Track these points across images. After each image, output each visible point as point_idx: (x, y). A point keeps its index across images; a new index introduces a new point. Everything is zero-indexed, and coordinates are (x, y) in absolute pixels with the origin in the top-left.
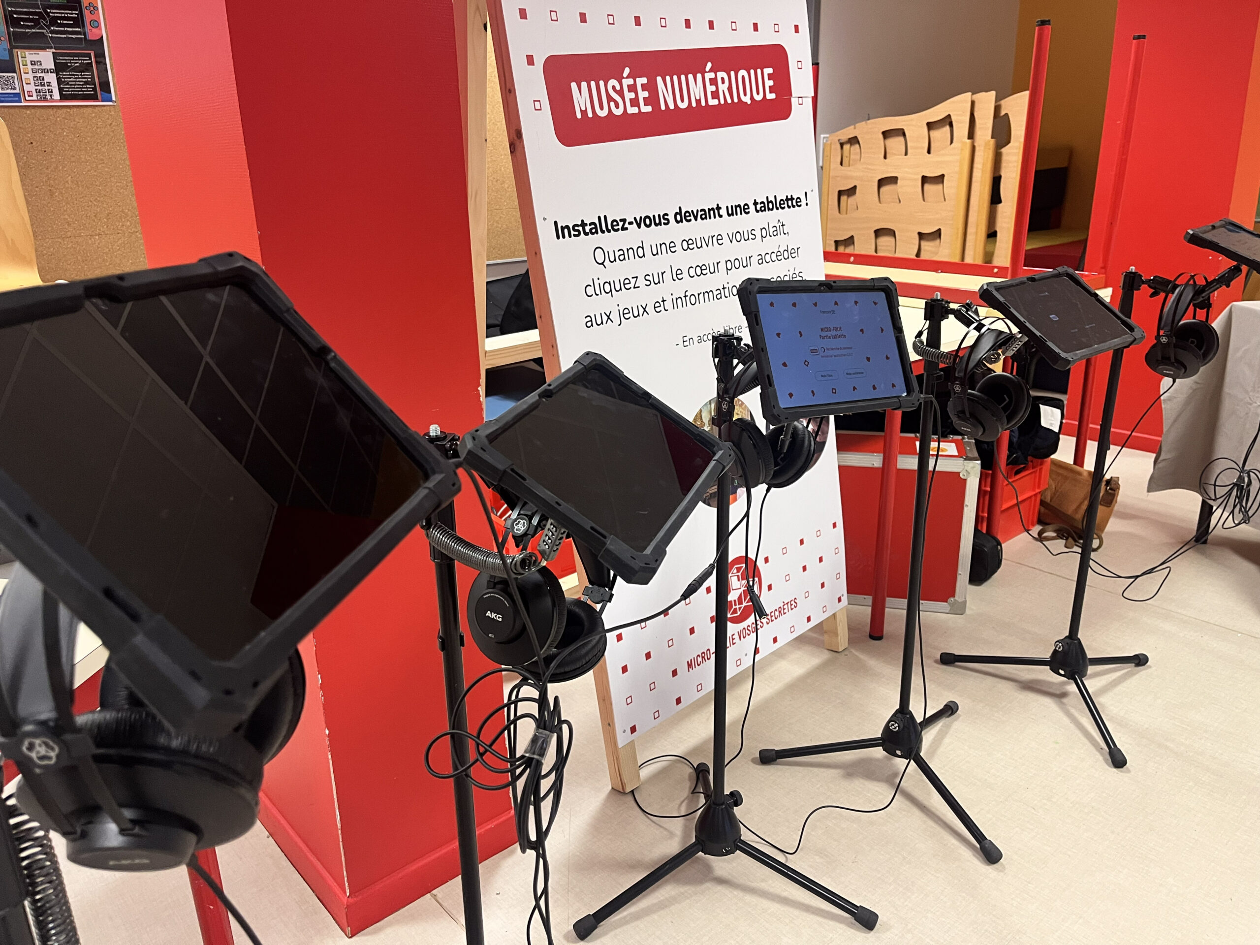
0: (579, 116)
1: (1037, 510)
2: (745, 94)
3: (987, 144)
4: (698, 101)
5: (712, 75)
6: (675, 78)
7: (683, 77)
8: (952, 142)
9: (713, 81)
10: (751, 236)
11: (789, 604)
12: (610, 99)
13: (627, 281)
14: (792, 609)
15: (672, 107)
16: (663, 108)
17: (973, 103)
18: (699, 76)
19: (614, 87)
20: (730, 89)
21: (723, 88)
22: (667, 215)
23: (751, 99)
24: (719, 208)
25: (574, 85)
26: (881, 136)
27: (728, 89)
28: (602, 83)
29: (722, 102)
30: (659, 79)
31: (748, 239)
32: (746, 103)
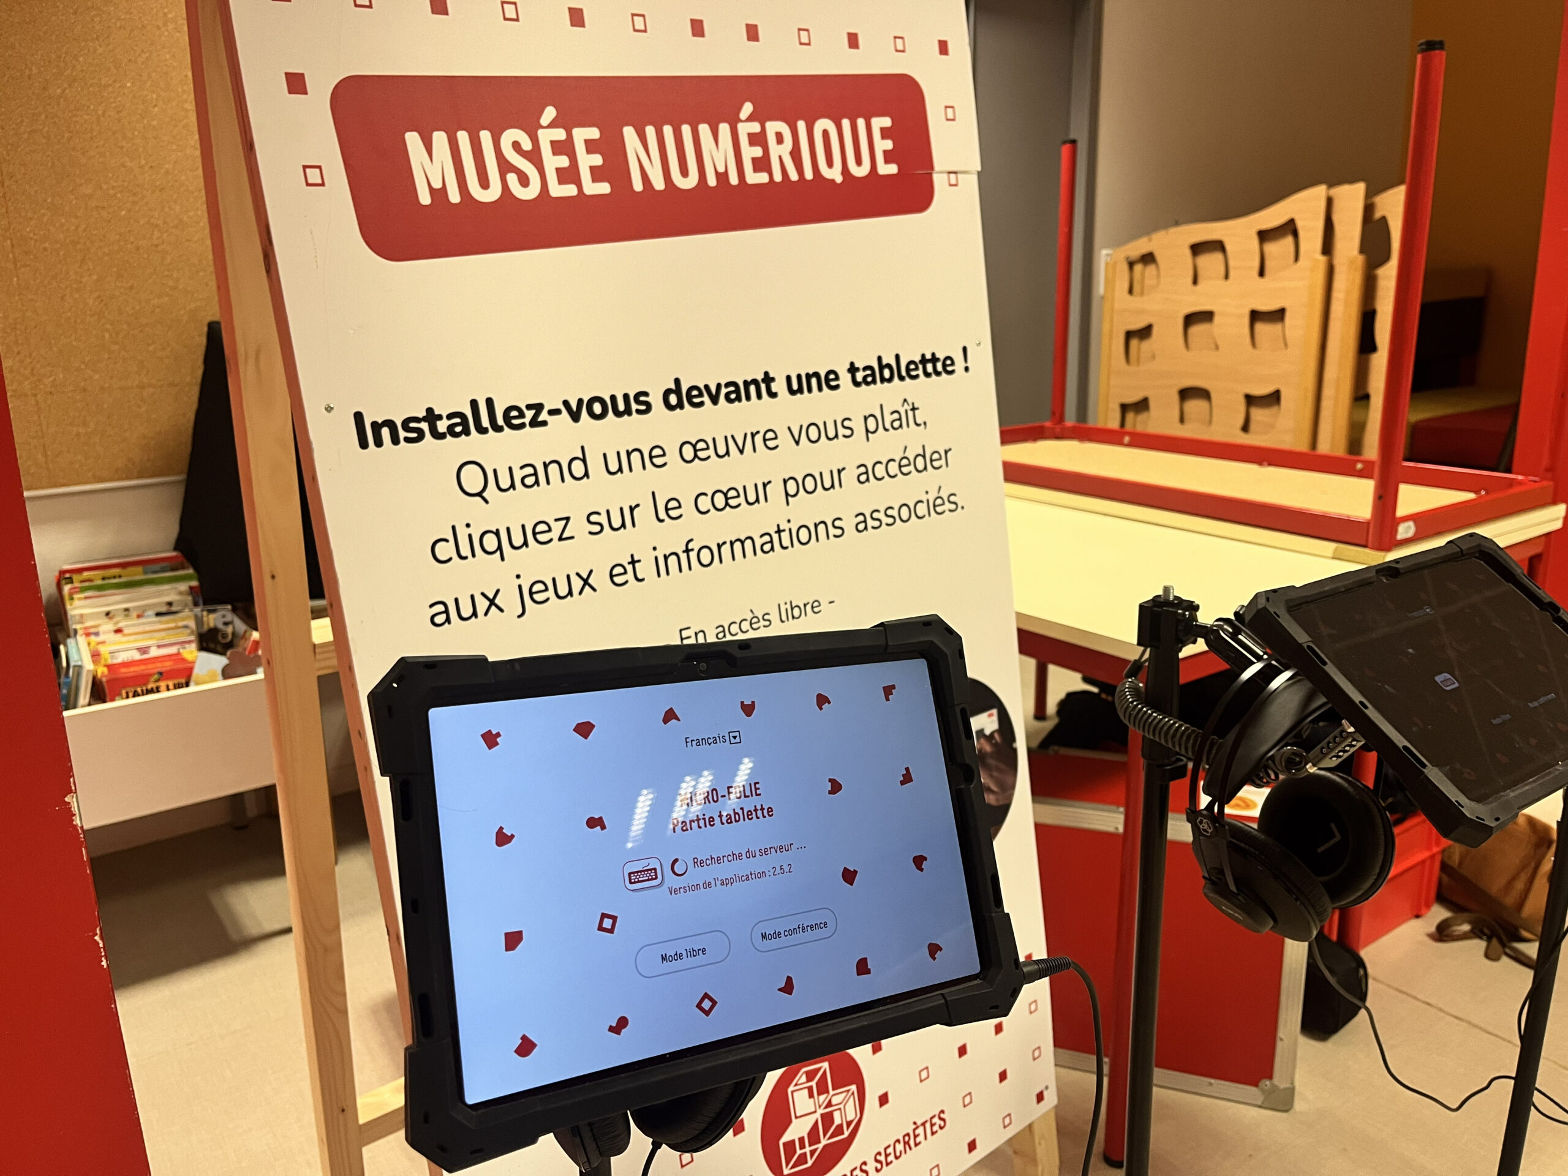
0: (425, 199)
1: (1435, 880)
2: (830, 163)
3: (1352, 262)
4: (722, 177)
5: (755, 127)
6: (668, 130)
7: (686, 129)
8: (1297, 258)
9: (758, 139)
10: (842, 431)
11: (928, 1125)
12: (505, 167)
13: (542, 527)
14: (933, 1133)
15: (659, 184)
16: (638, 186)
17: (1330, 202)
18: (724, 128)
19: (516, 146)
20: (796, 154)
21: (780, 152)
22: (646, 394)
23: (843, 173)
24: (768, 379)
25: (412, 139)
26: (1188, 252)
27: (791, 153)
28: (485, 136)
29: (778, 177)
30: (629, 133)
31: (836, 436)
32: (833, 181)
